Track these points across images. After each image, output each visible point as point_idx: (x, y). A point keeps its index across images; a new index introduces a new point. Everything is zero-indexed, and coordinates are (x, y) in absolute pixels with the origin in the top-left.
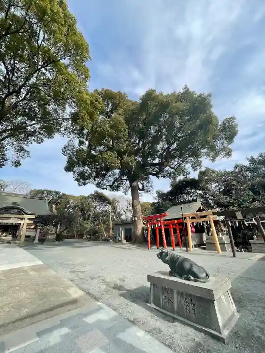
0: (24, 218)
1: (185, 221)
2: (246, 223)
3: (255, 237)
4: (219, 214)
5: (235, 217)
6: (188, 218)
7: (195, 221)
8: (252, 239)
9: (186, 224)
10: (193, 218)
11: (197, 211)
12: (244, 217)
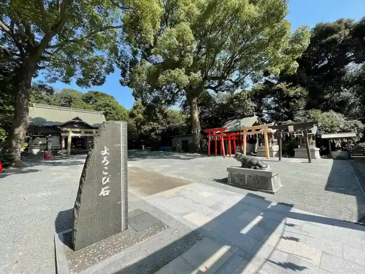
0: (93, 132)
1: (241, 134)
2: (295, 135)
3: (299, 146)
4: (273, 128)
5: (287, 130)
6: (244, 131)
7: (251, 134)
8: (297, 147)
9: (243, 136)
10: (250, 131)
11: (253, 126)
12: (295, 130)
